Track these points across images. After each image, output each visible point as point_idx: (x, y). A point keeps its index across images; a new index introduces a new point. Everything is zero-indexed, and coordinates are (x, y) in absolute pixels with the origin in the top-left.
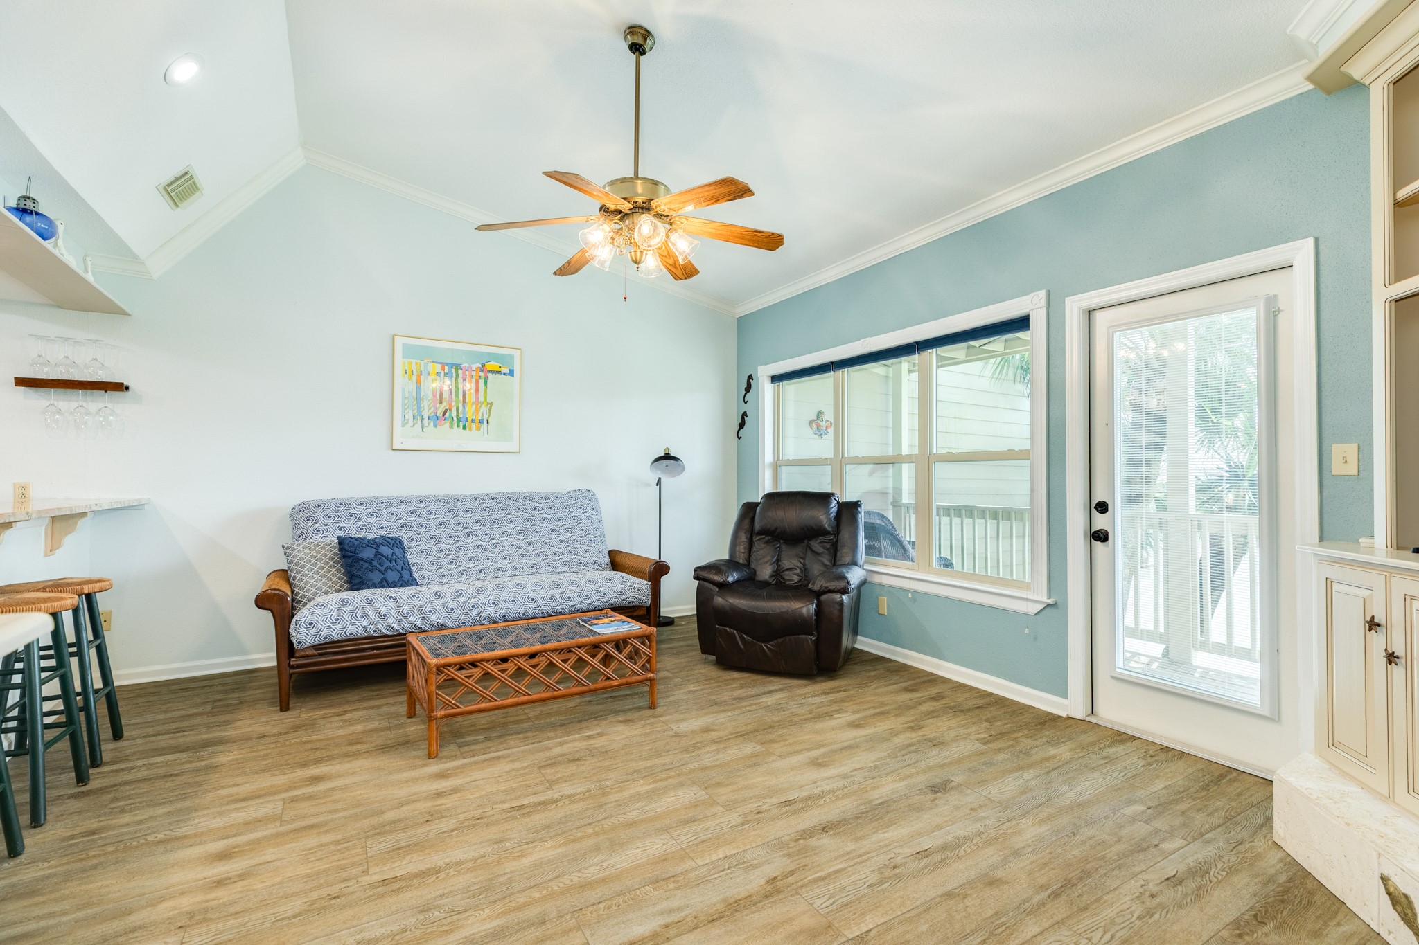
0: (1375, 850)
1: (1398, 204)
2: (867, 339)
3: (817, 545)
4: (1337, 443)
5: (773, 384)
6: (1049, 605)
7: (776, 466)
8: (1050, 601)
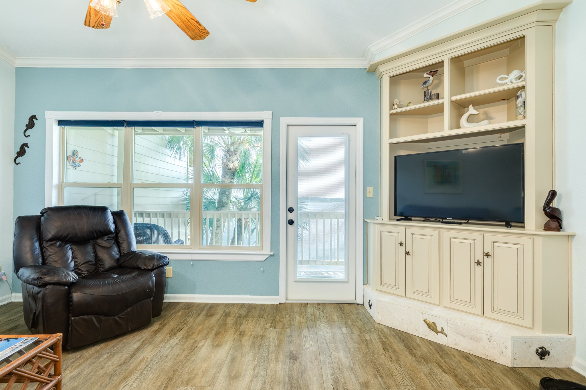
0: (421, 312)
1: (391, 115)
2: (161, 112)
3: (104, 242)
4: (367, 187)
5: (59, 126)
6: (271, 255)
7: (61, 187)
8: (272, 253)
